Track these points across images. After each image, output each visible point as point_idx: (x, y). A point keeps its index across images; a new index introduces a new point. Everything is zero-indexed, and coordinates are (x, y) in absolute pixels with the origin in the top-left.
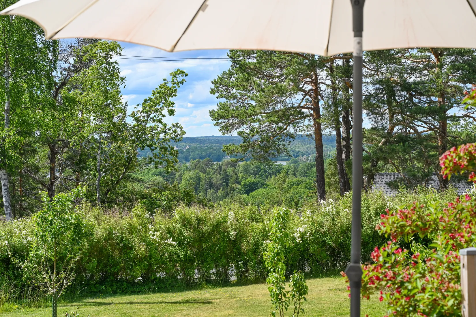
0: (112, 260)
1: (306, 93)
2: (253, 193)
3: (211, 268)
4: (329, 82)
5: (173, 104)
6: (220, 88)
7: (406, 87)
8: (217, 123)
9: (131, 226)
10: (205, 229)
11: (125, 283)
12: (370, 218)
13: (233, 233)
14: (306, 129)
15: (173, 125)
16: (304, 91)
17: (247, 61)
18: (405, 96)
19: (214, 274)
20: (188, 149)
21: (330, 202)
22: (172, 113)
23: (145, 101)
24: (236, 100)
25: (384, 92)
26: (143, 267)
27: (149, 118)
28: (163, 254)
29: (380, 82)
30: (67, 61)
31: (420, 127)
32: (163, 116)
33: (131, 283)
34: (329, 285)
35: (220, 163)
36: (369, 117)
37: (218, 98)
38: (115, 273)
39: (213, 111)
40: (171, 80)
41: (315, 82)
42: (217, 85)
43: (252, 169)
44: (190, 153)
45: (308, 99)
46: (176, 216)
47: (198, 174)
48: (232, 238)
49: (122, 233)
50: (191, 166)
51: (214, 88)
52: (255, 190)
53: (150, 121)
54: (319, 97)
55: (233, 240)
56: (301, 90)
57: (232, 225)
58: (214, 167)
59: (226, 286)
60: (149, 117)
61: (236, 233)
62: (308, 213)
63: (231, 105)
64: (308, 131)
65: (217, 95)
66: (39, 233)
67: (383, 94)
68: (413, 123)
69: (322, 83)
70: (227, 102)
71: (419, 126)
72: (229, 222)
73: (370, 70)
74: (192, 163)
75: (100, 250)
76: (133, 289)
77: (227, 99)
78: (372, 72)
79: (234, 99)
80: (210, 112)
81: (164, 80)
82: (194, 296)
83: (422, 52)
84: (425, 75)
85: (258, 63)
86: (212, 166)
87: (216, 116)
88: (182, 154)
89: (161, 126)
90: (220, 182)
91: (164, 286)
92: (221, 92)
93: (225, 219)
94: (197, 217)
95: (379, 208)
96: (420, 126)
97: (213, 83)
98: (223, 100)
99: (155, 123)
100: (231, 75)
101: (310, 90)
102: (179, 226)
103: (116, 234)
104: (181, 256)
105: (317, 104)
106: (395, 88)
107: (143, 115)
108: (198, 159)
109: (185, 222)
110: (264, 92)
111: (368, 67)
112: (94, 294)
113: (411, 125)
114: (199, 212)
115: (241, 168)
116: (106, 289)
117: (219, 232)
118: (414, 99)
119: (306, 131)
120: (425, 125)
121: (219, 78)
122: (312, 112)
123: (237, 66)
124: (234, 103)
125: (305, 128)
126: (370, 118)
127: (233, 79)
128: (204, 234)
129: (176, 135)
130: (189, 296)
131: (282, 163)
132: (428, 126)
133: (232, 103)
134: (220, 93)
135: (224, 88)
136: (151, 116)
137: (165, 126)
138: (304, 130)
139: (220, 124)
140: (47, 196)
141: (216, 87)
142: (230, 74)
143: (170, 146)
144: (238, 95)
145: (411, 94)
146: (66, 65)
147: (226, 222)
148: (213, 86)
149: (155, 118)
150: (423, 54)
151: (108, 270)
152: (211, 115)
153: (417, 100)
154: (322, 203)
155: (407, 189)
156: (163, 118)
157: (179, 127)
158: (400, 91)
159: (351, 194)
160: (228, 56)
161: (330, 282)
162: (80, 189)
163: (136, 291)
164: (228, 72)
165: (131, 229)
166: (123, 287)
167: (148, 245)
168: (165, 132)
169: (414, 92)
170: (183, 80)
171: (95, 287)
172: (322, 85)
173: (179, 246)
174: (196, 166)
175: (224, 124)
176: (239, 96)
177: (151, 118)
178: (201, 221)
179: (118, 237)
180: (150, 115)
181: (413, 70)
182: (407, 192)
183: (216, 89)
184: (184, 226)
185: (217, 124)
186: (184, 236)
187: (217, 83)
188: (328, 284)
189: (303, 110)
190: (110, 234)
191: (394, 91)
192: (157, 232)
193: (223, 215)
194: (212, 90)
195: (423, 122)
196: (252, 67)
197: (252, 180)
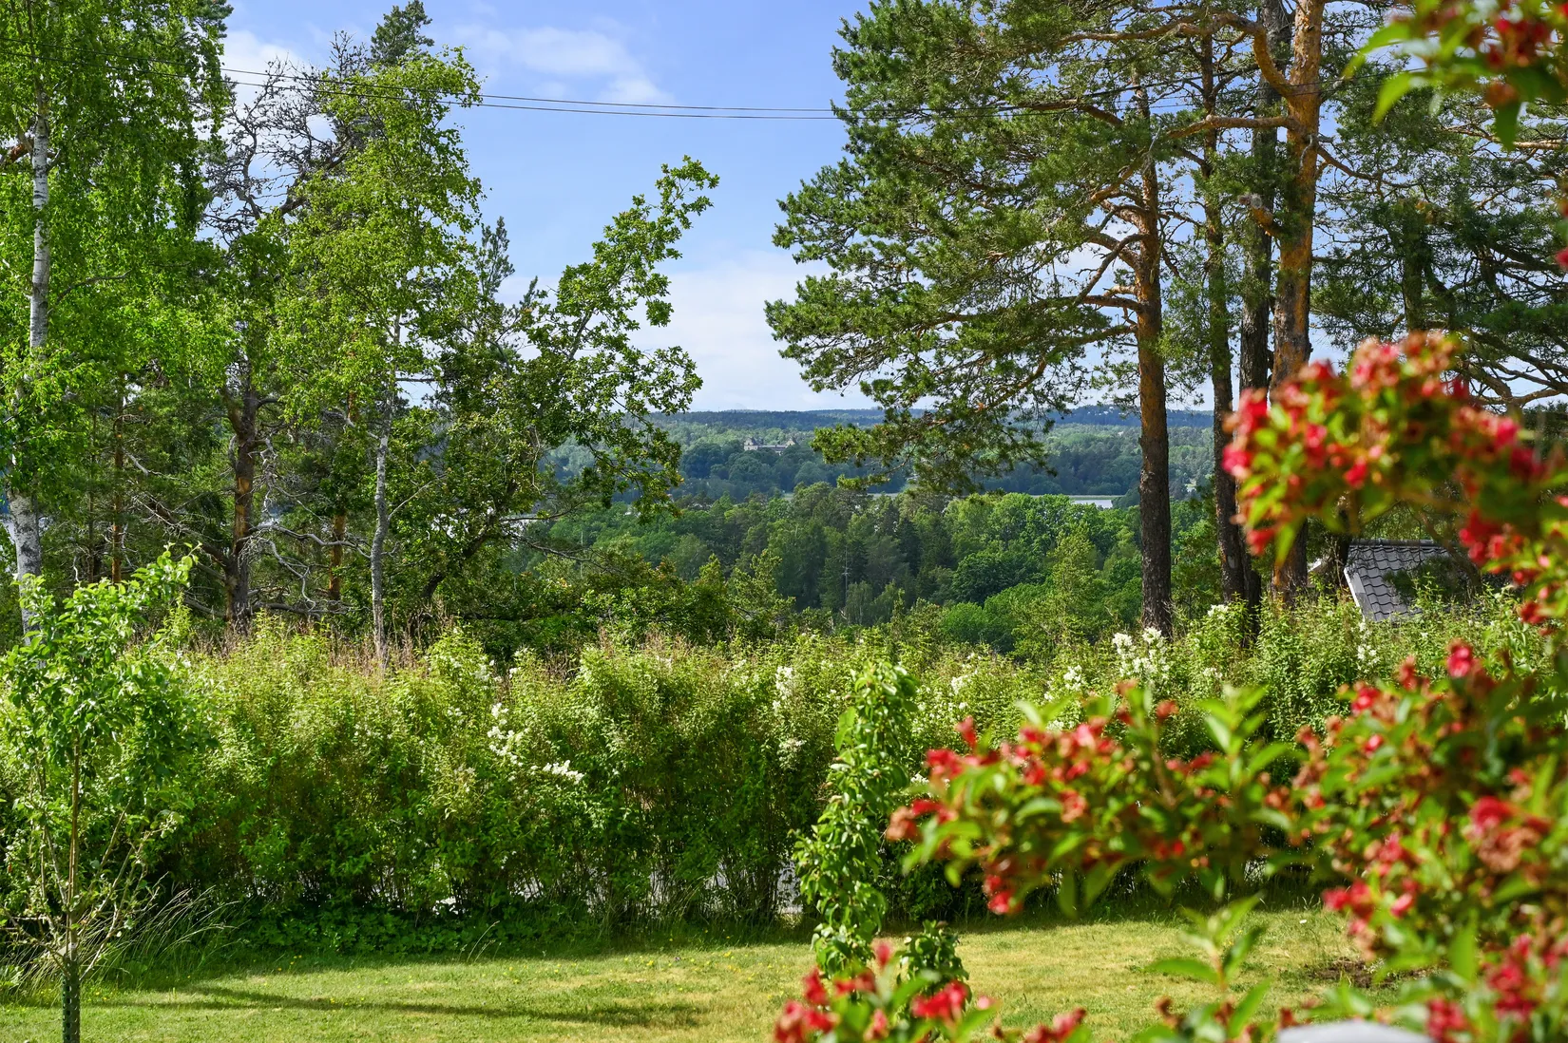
0: (343, 830)
1: (1118, 249)
2: (995, 599)
3: (709, 870)
4: (1199, 214)
5: (663, 283)
6: (807, 227)
7: (1474, 232)
8: (792, 348)
9: (421, 701)
10: (684, 726)
11: (388, 916)
12: (1299, 702)
13: (787, 744)
14: (1115, 378)
15: (662, 355)
16: (1108, 242)
17: (902, 132)
18: (1466, 266)
19: (721, 892)
20: (791, 451)
21: (1150, 641)
22: (660, 314)
23: (570, 274)
24: (866, 271)
25: (1391, 250)
26: (459, 860)
27: (584, 333)
28: (532, 816)
29: (1380, 214)
30: (300, 127)
31: (1520, 379)
32: (633, 326)
33: (411, 915)
34: (1131, 950)
35: (893, 496)
36: (1333, 338)
37: (798, 260)
38: (357, 876)
39: (781, 305)
40: (661, 199)
41: (1149, 212)
42: (799, 215)
43: (998, 520)
44: (796, 461)
45: (1123, 272)
46: (586, 676)
47: (817, 529)
48: (785, 763)
49: (386, 729)
50: (797, 504)
51: (785, 225)
52: (1004, 588)
53: (585, 339)
54: (1163, 264)
55: (788, 770)
56: (1095, 236)
57: (787, 715)
58: (873, 509)
59: (758, 940)
60: (583, 327)
61: (798, 743)
62: (1068, 677)
63: (848, 287)
64: (1120, 386)
65: (796, 248)
66: (21, 730)
67: (1389, 257)
68: (1494, 366)
69: (1177, 215)
70: (835, 275)
71: (1517, 374)
72: (776, 704)
73: (1351, 174)
74: (802, 495)
75: (309, 792)
76: (418, 939)
77: (834, 264)
78: (1361, 184)
79: (861, 266)
80: (769, 308)
81: (639, 202)
82: (625, 976)
83: (1542, 116)
84: (1543, 194)
85: (937, 136)
86: (864, 507)
87: (789, 321)
88: (771, 465)
89: (619, 357)
90: (892, 558)
91: (530, 931)
92: (811, 238)
93: (765, 692)
94: (660, 681)
95: (1331, 666)
96: (1524, 376)
97: (783, 207)
98: (821, 270)
99: (602, 347)
100: (849, 181)
101: (1131, 240)
102: (593, 713)
103: (365, 730)
104: (595, 826)
105: (1152, 288)
106: (1432, 238)
107: (561, 322)
108: (819, 484)
109: (617, 698)
110: (954, 235)
111: (1345, 163)
112: (268, 956)
113: (1487, 369)
114: (669, 665)
115: (961, 515)
116: (320, 937)
117: (738, 738)
118: (1499, 276)
119: (1116, 384)
120: (1537, 374)
121: (806, 190)
122: (1134, 317)
123: (868, 147)
124: (858, 279)
125: (1111, 375)
126: (1336, 343)
127: (856, 196)
128: (682, 746)
129: (667, 389)
130: (609, 974)
131: (1098, 503)
132: (1547, 375)
133: (852, 280)
134: (806, 243)
135: (824, 225)
136: (591, 325)
137: (633, 358)
138: (1110, 382)
139: (803, 351)
140: (41, 593)
141: (797, 222)
142: (847, 178)
143: (654, 427)
144: (876, 251)
145: (1489, 260)
146: (292, 141)
147: (766, 702)
148: (783, 219)
149: (603, 333)
150: (1547, 121)
151: (329, 866)
152: (771, 321)
153: (1508, 282)
154: (1119, 644)
155: (1445, 600)
156: (630, 334)
157: (681, 362)
158: (1447, 245)
159: (1233, 614)
160: (835, 110)
161: (1139, 938)
162: (168, 568)
163: (426, 949)
164: (839, 169)
165: (424, 715)
166: (382, 930)
167: (481, 778)
168: (632, 379)
169: (1501, 253)
170: (700, 199)
171: (280, 927)
172: (1174, 222)
173: (592, 785)
174: (813, 505)
175: (817, 353)
176: (878, 257)
177: (591, 333)
178: (674, 696)
179: (373, 742)
180: (586, 320)
181: (1507, 176)
182: (1446, 611)
183: (795, 229)
184: (612, 713)
185: (794, 353)
186: (608, 750)
187: (799, 210)
188: (1128, 944)
189: (1105, 311)
190: (344, 729)
191: (1430, 248)
192: (516, 731)
193: (756, 678)
194: (781, 231)
195: (1532, 360)
196: (919, 152)
197: (999, 556)
